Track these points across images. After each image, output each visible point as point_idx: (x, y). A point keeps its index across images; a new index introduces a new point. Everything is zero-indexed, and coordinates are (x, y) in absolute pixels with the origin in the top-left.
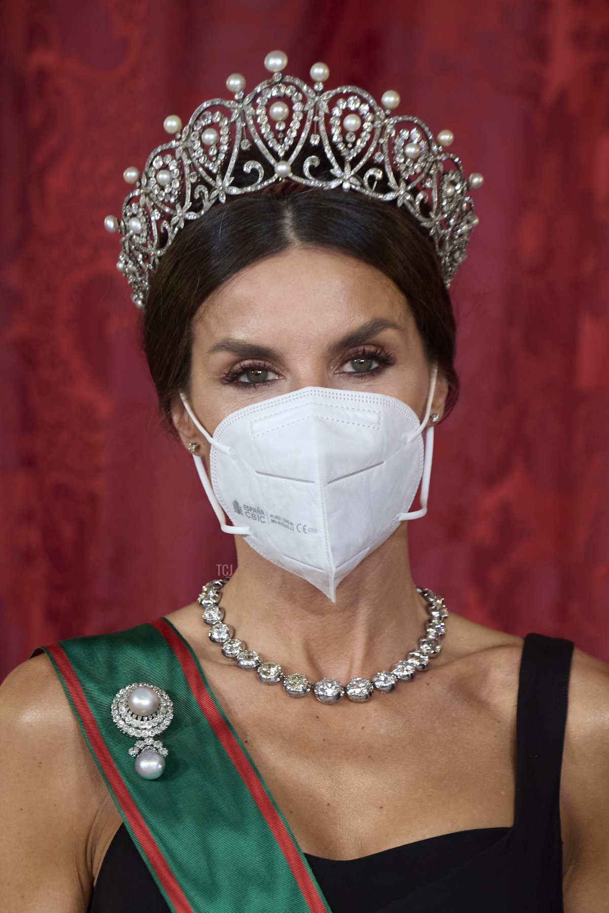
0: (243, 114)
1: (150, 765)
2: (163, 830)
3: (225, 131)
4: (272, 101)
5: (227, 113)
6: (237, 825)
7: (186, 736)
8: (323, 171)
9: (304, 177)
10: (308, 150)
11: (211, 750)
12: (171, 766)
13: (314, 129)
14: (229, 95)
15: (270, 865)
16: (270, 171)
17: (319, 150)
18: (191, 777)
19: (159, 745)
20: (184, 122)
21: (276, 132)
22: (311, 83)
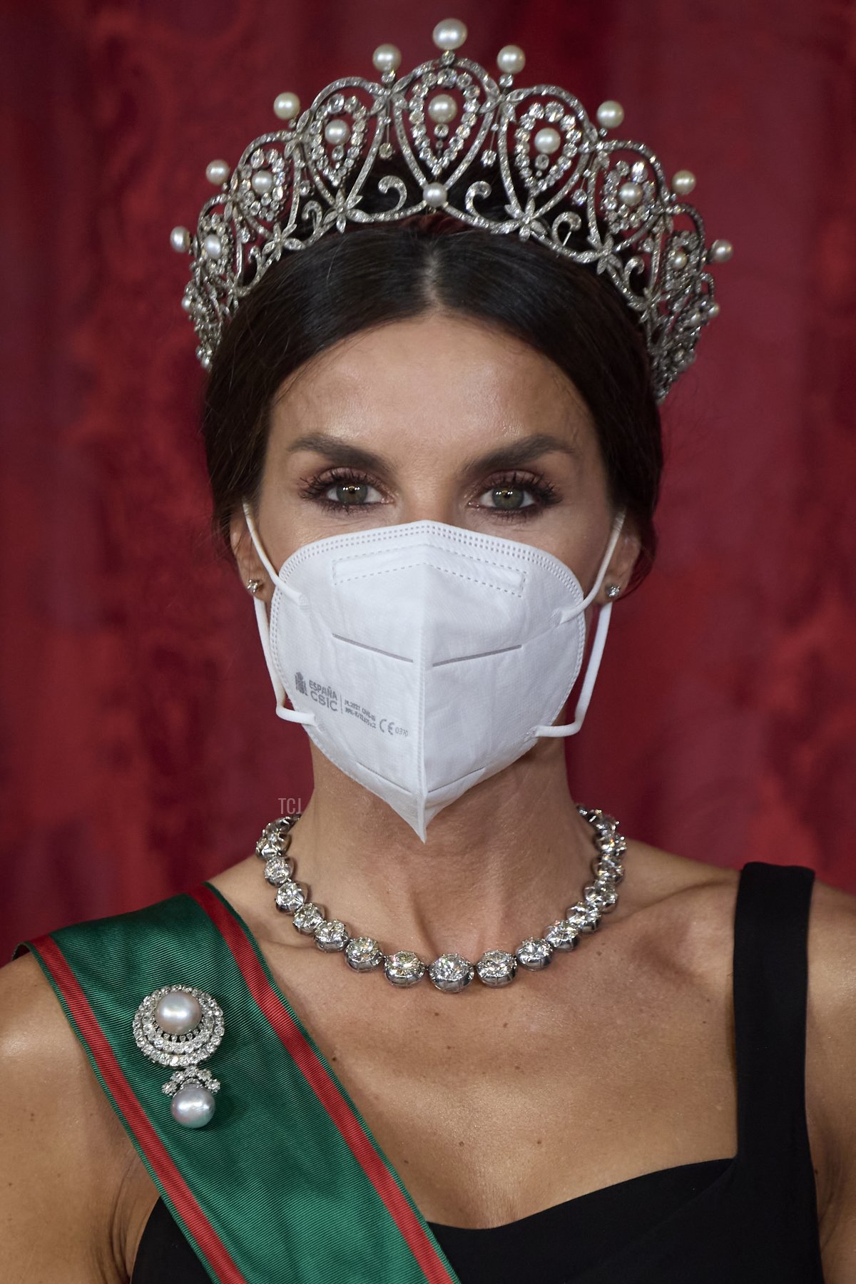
0: (389, 106)
1: (193, 1107)
2: (219, 1202)
3: (359, 127)
4: (435, 91)
5: (367, 99)
7: (246, 1059)
8: (493, 206)
9: (466, 212)
10: (476, 171)
11: (283, 1078)
12: (224, 1107)
13: (491, 141)
14: (374, 74)
16: (416, 194)
17: (492, 174)
18: (254, 1122)
19: (205, 1076)
21: (433, 139)
22: (496, 73)
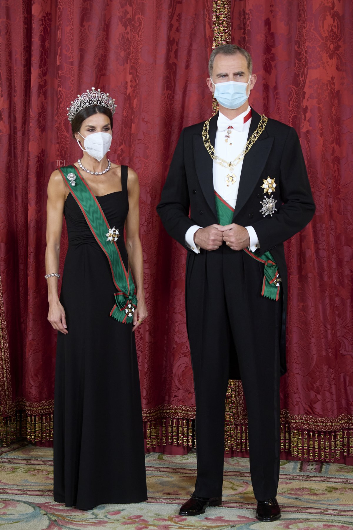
0: (89, 95)
1: (73, 184)
2: (75, 192)
3: (87, 97)
4: (93, 93)
5: (87, 95)
6: (86, 192)
7: (78, 180)
8: (100, 103)
9: (98, 104)
10: (98, 100)
11: (81, 182)
12: (76, 184)
13: (99, 98)
14: (87, 93)
15: (90, 197)
16: (93, 103)
17: (100, 100)
18: (79, 186)
19: (74, 181)
20: (80, 96)
21: (94, 98)
22: (98, 91)
